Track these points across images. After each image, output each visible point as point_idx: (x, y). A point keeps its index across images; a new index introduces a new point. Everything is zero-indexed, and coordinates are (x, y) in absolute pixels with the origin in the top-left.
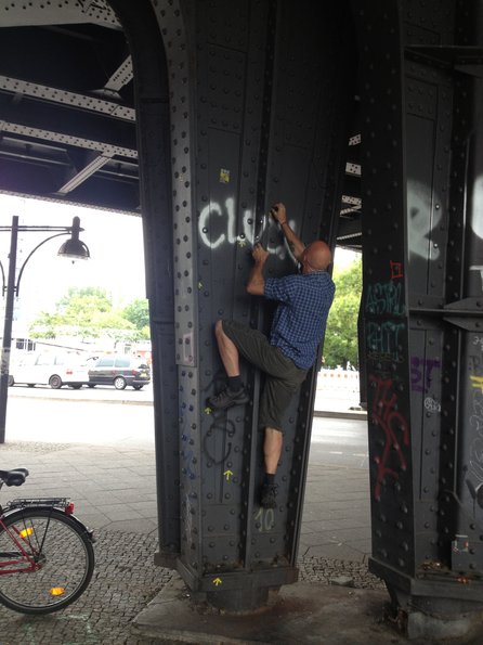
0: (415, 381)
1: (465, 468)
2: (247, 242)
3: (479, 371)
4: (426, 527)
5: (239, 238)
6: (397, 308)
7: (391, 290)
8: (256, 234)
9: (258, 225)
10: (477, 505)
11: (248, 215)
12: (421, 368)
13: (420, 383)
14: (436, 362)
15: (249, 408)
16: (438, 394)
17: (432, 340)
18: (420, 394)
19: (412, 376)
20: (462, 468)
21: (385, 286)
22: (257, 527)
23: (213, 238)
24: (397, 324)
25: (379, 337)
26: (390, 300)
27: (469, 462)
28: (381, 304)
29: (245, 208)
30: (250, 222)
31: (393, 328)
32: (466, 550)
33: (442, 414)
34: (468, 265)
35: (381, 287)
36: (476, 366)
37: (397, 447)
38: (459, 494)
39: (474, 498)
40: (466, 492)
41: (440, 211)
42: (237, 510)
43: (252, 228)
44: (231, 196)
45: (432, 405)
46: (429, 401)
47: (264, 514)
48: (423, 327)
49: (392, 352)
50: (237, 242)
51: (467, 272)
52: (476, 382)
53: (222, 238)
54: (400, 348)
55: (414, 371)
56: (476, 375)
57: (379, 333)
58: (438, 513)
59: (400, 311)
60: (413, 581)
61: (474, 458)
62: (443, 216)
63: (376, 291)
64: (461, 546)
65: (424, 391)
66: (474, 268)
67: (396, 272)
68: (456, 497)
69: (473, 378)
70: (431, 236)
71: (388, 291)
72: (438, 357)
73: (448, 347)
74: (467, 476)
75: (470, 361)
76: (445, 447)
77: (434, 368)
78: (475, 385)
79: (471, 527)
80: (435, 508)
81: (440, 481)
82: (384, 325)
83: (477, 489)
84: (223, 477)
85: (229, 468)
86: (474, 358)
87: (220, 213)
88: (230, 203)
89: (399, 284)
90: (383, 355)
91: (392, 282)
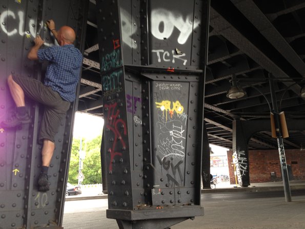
0: (128, 107)
1: (156, 150)
2: (31, 36)
3: (159, 100)
4: (138, 186)
5: (26, 33)
6: (118, 63)
7: (114, 55)
8: (37, 31)
9: (38, 27)
10: (163, 168)
11: (32, 22)
12: (131, 101)
13: (131, 108)
14: (139, 99)
15: (31, 129)
16: (141, 115)
17: (136, 87)
18: (131, 114)
19: (127, 104)
20: (154, 150)
21: (111, 54)
22: (36, 205)
23: (9, 29)
24: (118, 72)
25: (109, 83)
26: (114, 61)
27: (157, 146)
28: (109, 65)
29: (31, 17)
30: (34, 26)
31: (116, 75)
32: (159, 193)
33: (143, 125)
34: (151, 50)
35: (109, 56)
36: (157, 97)
37: (120, 138)
38: (153, 164)
39: (161, 165)
40: (157, 162)
41: (136, 27)
42: (22, 193)
43: (34, 29)
44: (22, 10)
45: (138, 121)
46: (136, 118)
47: (41, 196)
48: (131, 79)
49: (116, 87)
50: (25, 35)
51: (151, 53)
52: (158, 105)
53: (15, 31)
54: (120, 84)
55: (128, 102)
56: (158, 102)
57: (109, 80)
58: (144, 178)
59: (119, 64)
60: (132, 212)
61: (160, 144)
62: (138, 29)
63: (107, 58)
64: (157, 192)
65: (133, 113)
66: (153, 51)
67: (116, 45)
68: (152, 165)
69: (156, 103)
70: (133, 37)
71: (113, 56)
72: (140, 96)
73: (144, 91)
74: (157, 153)
75: (154, 95)
76: (145, 141)
77: (137, 102)
78: (158, 107)
79: (161, 180)
80: (142, 174)
81: (144, 160)
82: (111, 75)
83: (162, 160)
84: (12, 173)
85: (17, 167)
86: (156, 93)
87: (14, 17)
88: (21, 14)
89: (118, 50)
90: (111, 91)
91: (114, 51)
